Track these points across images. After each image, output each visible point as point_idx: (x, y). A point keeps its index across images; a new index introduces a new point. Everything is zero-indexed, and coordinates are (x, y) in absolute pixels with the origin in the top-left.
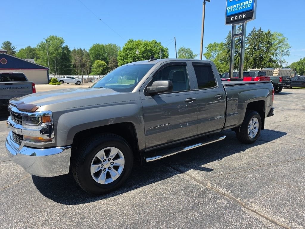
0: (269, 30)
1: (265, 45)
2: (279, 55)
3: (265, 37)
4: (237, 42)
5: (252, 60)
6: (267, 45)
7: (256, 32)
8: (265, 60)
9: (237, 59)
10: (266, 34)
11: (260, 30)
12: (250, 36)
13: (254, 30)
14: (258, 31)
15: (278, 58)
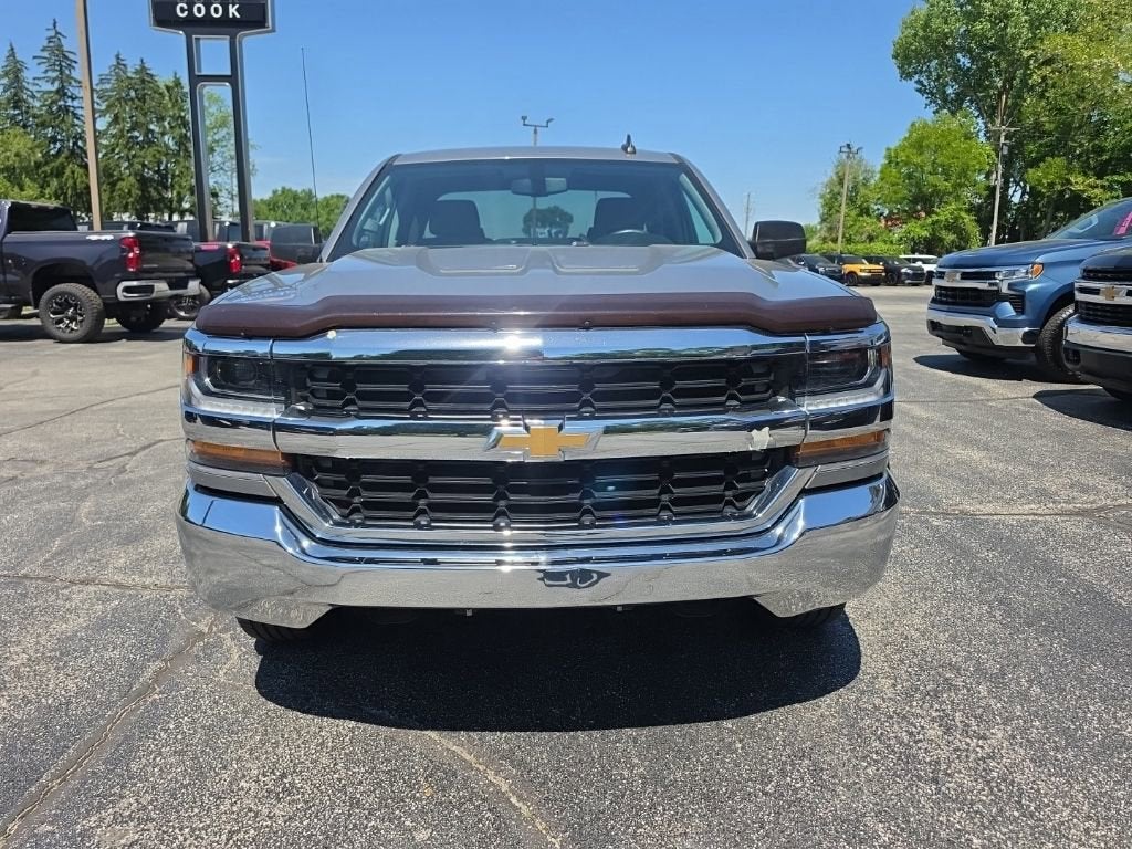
0: (176, 74)
1: (172, 128)
2: (222, 169)
3: (167, 98)
4: (53, 102)
5: (132, 180)
6: (177, 131)
7: (130, 75)
8: (180, 186)
9: (68, 172)
10: (168, 88)
11: (143, 68)
12: (108, 86)
13: (120, 64)
14: (136, 72)
15: (220, 180)
